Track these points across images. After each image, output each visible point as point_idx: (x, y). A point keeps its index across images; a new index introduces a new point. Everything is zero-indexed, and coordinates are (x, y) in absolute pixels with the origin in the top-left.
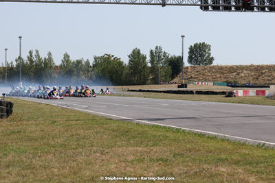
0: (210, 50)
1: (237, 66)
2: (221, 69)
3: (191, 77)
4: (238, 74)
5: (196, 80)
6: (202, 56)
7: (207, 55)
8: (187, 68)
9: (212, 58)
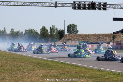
1: (88, 34)
3: (68, 39)
4: (89, 38)
5: (70, 40)
6: (73, 30)
8: (66, 35)
9: (78, 31)
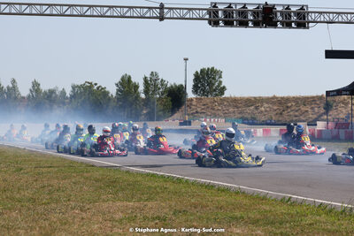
0: (220, 77)
1: (255, 98)
2: (235, 102)
3: (197, 112)
4: (257, 108)
5: (203, 115)
6: (211, 84)
7: (217, 84)
8: (192, 100)
9: (224, 87)
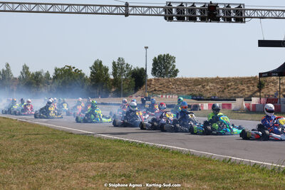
0: (174, 62)
1: (202, 79)
2: (185, 82)
3: (155, 90)
4: (203, 87)
5: (160, 93)
6: (166, 68)
7: (171, 67)
8: (151, 80)
9: (177, 70)
